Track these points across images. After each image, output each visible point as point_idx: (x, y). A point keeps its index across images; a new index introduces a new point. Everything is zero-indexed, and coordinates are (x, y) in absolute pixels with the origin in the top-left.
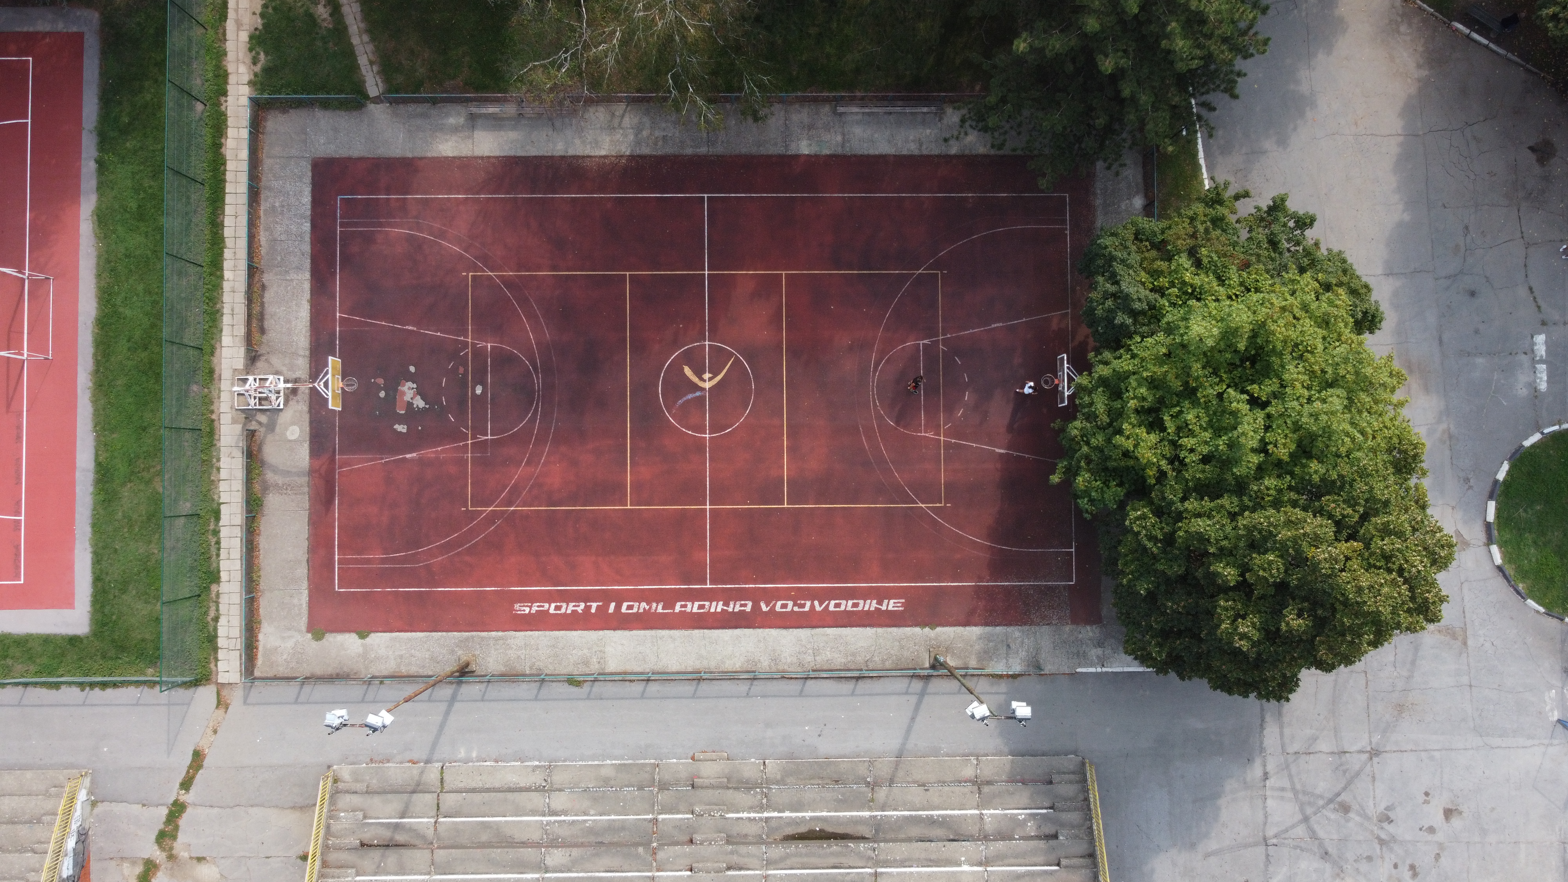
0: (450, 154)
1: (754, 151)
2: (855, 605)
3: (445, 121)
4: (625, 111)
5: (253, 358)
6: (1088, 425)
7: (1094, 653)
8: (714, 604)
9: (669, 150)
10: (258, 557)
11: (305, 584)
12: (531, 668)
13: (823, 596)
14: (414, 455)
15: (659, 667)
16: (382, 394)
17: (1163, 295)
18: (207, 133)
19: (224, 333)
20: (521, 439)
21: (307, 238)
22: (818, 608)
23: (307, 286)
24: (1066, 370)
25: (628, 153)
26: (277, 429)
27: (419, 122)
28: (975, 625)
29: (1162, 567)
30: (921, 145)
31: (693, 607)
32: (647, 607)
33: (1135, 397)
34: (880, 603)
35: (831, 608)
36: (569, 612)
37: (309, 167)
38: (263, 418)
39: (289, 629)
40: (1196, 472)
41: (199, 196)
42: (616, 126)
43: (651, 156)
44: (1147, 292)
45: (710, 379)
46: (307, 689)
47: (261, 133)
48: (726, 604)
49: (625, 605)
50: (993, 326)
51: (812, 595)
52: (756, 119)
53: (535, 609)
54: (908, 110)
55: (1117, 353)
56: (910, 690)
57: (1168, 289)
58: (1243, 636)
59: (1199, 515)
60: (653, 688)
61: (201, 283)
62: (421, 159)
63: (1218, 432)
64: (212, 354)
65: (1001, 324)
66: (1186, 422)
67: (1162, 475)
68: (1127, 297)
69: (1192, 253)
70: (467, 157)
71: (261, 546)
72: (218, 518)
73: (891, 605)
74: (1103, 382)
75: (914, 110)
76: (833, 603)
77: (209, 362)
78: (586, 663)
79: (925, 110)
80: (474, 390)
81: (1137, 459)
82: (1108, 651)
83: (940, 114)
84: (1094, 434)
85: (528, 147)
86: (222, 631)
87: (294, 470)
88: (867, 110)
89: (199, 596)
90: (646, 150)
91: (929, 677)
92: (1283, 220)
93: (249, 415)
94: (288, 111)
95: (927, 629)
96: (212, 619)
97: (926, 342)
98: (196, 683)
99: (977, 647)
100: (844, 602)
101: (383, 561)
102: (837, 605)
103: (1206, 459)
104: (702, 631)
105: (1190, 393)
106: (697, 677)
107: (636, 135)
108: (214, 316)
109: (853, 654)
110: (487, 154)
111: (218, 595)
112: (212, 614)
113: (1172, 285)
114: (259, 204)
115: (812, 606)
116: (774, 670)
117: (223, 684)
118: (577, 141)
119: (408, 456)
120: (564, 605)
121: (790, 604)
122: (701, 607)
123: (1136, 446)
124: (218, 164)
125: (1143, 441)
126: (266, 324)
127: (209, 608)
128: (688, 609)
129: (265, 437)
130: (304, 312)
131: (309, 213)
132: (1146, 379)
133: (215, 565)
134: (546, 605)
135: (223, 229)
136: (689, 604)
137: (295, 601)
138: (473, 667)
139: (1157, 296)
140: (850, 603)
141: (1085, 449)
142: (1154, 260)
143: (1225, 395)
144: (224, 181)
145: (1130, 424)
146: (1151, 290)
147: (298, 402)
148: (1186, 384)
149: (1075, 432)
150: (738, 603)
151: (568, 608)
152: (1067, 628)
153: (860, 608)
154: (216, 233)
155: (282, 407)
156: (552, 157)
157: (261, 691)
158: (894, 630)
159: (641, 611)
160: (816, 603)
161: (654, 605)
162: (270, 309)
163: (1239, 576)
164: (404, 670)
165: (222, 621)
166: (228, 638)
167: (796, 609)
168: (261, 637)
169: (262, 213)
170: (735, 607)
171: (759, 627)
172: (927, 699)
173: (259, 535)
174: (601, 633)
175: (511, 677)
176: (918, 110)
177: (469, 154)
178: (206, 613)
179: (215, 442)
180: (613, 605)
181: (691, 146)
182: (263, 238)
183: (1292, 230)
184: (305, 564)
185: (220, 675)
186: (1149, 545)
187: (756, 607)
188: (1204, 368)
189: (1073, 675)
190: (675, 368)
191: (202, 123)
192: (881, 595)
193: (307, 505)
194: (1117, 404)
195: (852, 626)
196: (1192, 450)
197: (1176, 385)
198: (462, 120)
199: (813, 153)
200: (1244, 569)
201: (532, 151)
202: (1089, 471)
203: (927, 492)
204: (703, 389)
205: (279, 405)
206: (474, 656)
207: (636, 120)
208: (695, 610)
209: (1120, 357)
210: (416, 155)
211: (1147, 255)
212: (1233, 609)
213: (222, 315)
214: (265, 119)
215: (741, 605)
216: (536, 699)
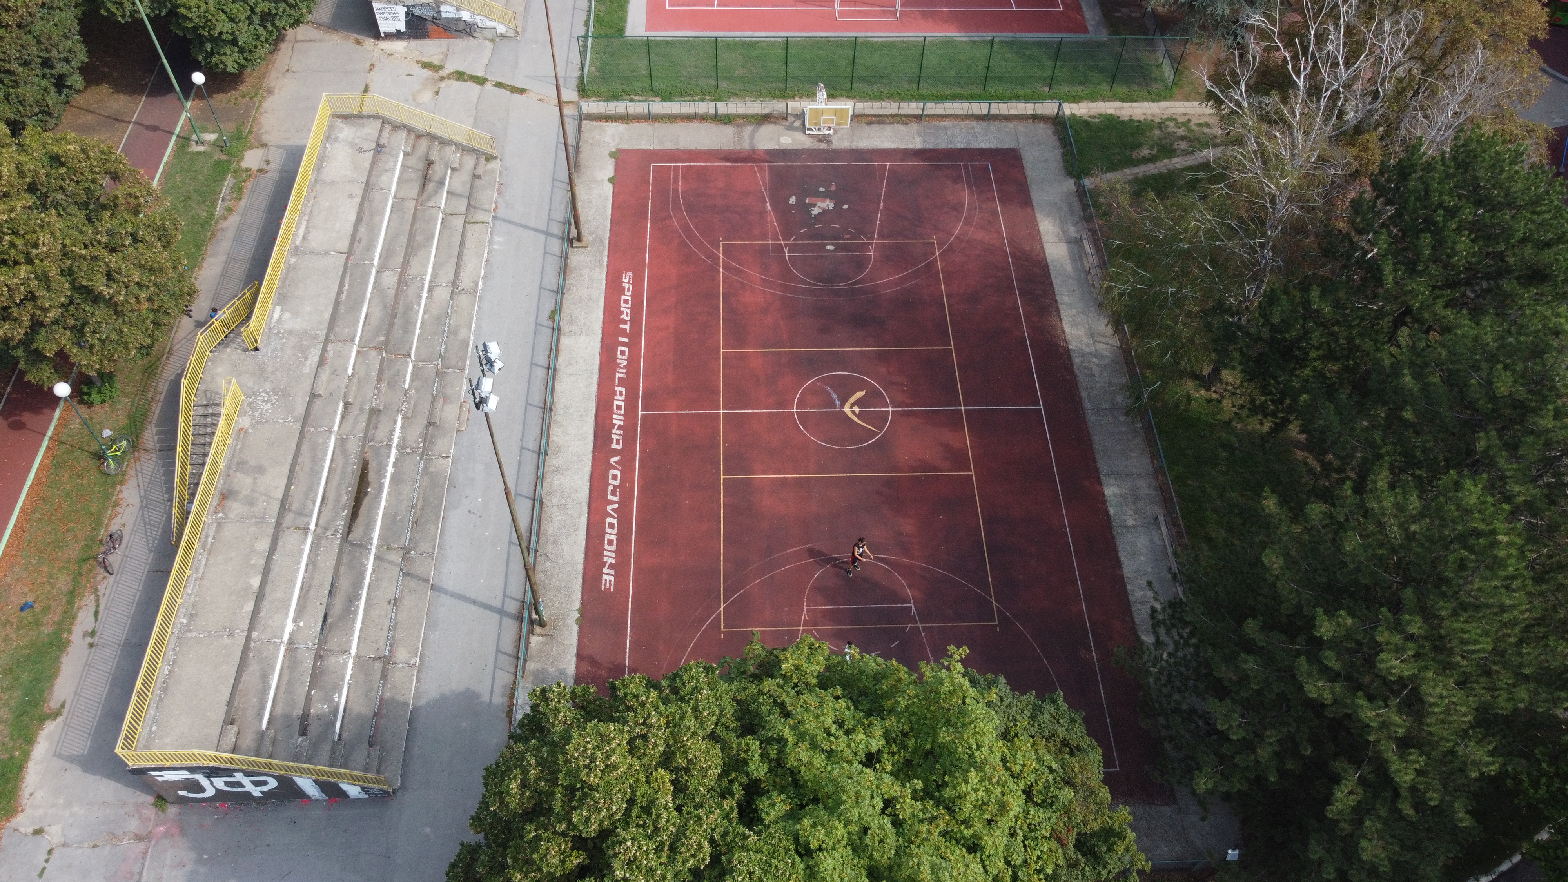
1: (1098, 447)
2: (610, 542)
4: (1113, 346)
8: (621, 418)
9: (1082, 379)
10: (682, 121)
11: (658, 148)
12: (571, 284)
13: (623, 513)
14: (769, 209)
15: (560, 375)
16: (822, 189)
18: (1027, 92)
19: (866, 103)
20: (786, 275)
21: (951, 147)
22: (609, 508)
23: (911, 146)
25: (1071, 345)
26: (788, 131)
27: (1066, 211)
28: (577, 668)
31: (619, 401)
32: (621, 366)
34: (611, 566)
36: (622, 309)
37: (1011, 147)
38: (797, 124)
39: (620, 139)
41: (973, 88)
42: (1096, 339)
43: (1072, 364)
45: (854, 412)
47: (1033, 121)
48: (620, 428)
49: (626, 349)
51: (625, 503)
53: (627, 286)
56: (507, 600)
60: (541, 372)
61: (905, 89)
62: (1033, 211)
64: (848, 97)
70: (1041, 240)
71: (691, 123)
72: (714, 100)
73: (608, 578)
76: (615, 521)
77: (842, 96)
80: (830, 244)
85: (1060, 278)
86: (621, 103)
87: (755, 141)
89: (652, 89)
90: (1077, 360)
91: (520, 617)
93: (800, 116)
94: (1055, 136)
95: (576, 615)
96: (632, 98)
97: (913, 609)
98: (583, 90)
99: (551, 669)
100: (615, 532)
101: (676, 191)
102: (611, 526)
107: (1090, 353)
108: (879, 97)
109: (555, 542)
110: (1047, 251)
111: (652, 101)
112: (636, 98)
114: (974, 120)
115: (613, 502)
116: (546, 469)
117: (579, 104)
118: (1073, 311)
119: (768, 205)
120: (629, 306)
121: (617, 483)
122: (619, 407)
126: (876, 125)
127: (642, 96)
128: (617, 397)
129: (781, 125)
130: (888, 144)
131: (973, 147)
133: (676, 99)
134: (629, 293)
135: (950, 101)
136: (622, 398)
137: (644, 142)
138: (576, 246)
140: (614, 538)
147: (812, 143)
150: (620, 438)
151: (626, 310)
153: (607, 547)
154: (946, 98)
155: (807, 133)
156: (1054, 293)
158: (580, 581)
159: (619, 361)
160: (616, 506)
161: (624, 371)
165: (630, 104)
166: (616, 107)
167: (611, 488)
168: (615, 124)
170: (617, 435)
171: (593, 456)
172: (495, 617)
173: (700, 122)
174: (600, 332)
175: (564, 270)
177: (1045, 241)
178: (637, 95)
179: (776, 99)
180: (626, 340)
181: (1089, 396)
182: (946, 123)
184: (674, 147)
185: (586, 102)
187: (616, 452)
190: (863, 384)
191: (1033, 90)
192: (620, 568)
193: (725, 148)
195: (587, 540)
198: (1074, 235)
199: (1108, 498)
201: (1056, 281)
203: (738, 613)
204: (842, 406)
205: (809, 129)
206: (587, 247)
207: (1105, 353)
208: (616, 402)
210: (1036, 208)
213: (880, 101)
214: (1046, 123)
215: (618, 440)
216: (541, 289)
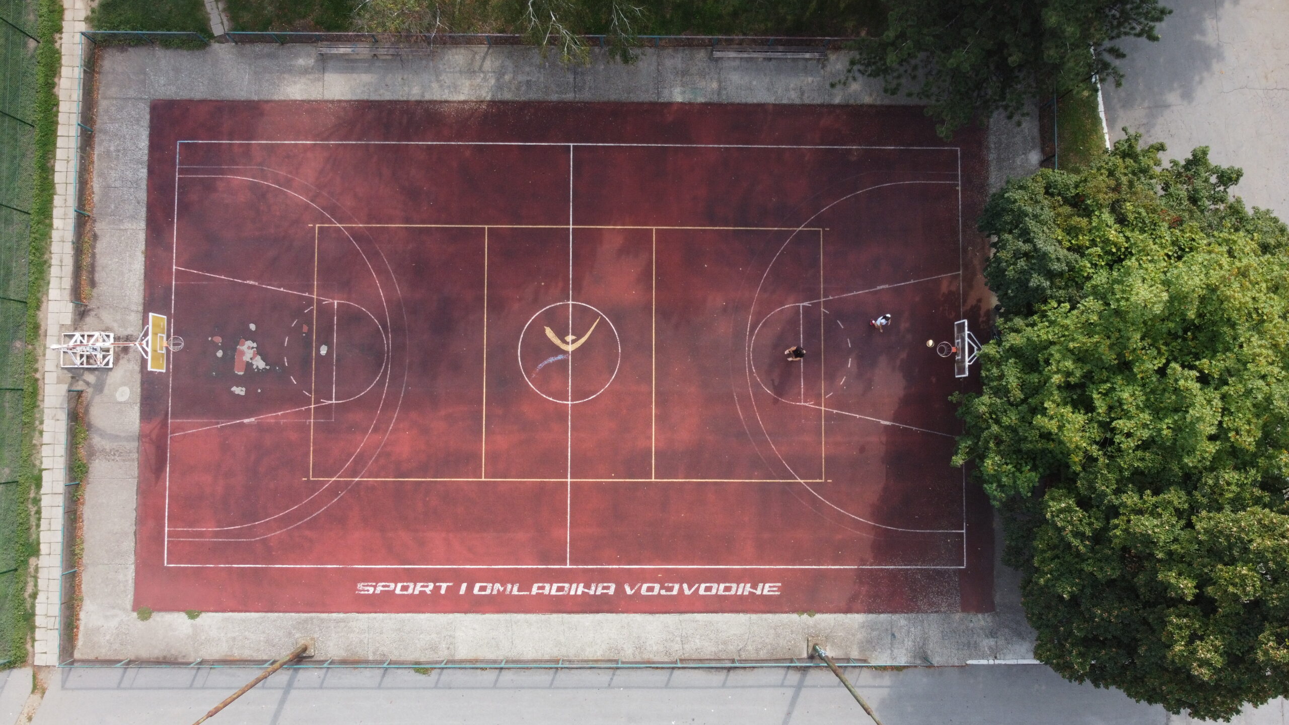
0: (298, 97)
1: (624, 97)
2: (727, 589)
3: (293, 63)
4: (487, 53)
5: (82, 313)
6: (998, 401)
7: (987, 643)
8: (574, 586)
9: (533, 96)
10: (81, 528)
11: (132, 559)
12: (374, 653)
13: (693, 578)
14: (253, 419)
15: (513, 654)
16: (220, 354)
17: (1082, 255)
18: (39, 72)
19: (51, 286)
20: (368, 404)
21: (144, 185)
22: (687, 592)
23: (142, 236)
24: (967, 339)
25: (488, 98)
26: (106, 391)
27: (266, 62)
28: (858, 612)
29: (1090, 569)
30: (802, 94)
31: (551, 589)
32: (502, 589)
33: (1058, 372)
34: (754, 587)
35: (702, 592)
36: (416, 592)
37: (148, 110)
38: (91, 378)
39: (114, 608)
40: (1131, 460)
41: (29, 138)
42: (476, 69)
43: (513, 102)
44: (1065, 251)
45: (573, 342)
46: (131, 672)
47: (98, 73)
48: (588, 586)
49: (477, 585)
50: (879, 288)
51: (681, 577)
52: (626, 59)
53: (379, 589)
54: (789, 56)
55: (1030, 320)
56: (787, 683)
57: (1088, 248)
58: (1204, 663)
59: (1140, 512)
60: (507, 676)
61: (27, 232)
62: (267, 102)
63: (1158, 413)
64: (38, 308)
65: (887, 286)
66: (1120, 402)
67: (1090, 460)
68: (1045, 256)
69: (1115, 208)
70: (316, 101)
71: (85, 517)
72: (39, 486)
73: (767, 589)
74: (1014, 352)
75: (796, 56)
76: (703, 586)
77: (35, 316)
78: (434, 648)
79: (807, 56)
80: (318, 350)
81: (1061, 442)
82: (1001, 642)
83: (823, 62)
84: (1005, 411)
85: (382, 91)
86: (40, 609)
87: (123, 434)
88: (745, 55)
89: (16, 570)
90: (508, 96)
91: (805, 669)
92: (1204, 175)
93: (75, 374)
94: (127, 50)
95: (805, 616)
96: (30, 596)
97: (806, 304)
98: (10, 665)
99: (859, 636)
100: (715, 586)
101: (216, 534)
102: (708, 589)
103: (1145, 445)
104: (560, 615)
105: (1124, 367)
106: (554, 666)
107: (498, 80)
108: (41, 267)
109: (725, 643)
110: (337, 98)
111: (37, 569)
112: (30, 589)
113: (1093, 243)
114: (92, 149)
115: (681, 589)
116: (638, 659)
117: (39, 667)
118: (435, 85)
119: (246, 421)
120: (411, 585)
121: (657, 586)
122: (560, 589)
123: (1061, 428)
124: (50, 105)
125: (1069, 422)
126: (97, 277)
127: (26, 583)
128: (546, 592)
129: (92, 398)
130: (137, 265)
131: (146, 158)
132: (1071, 351)
133: (34, 536)
134: (392, 585)
135: (53, 174)
136: (547, 586)
137: (121, 577)
138: (311, 652)
139: (1077, 256)
140: (722, 586)
141: (995, 428)
142: (1070, 216)
143: (1169, 371)
144: (57, 123)
145: (1054, 402)
146: (1069, 249)
147: (129, 360)
148: (1120, 356)
149: (983, 409)
150: (600, 586)
151: (416, 588)
152: (957, 616)
153: (733, 592)
154: (46, 179)
155: (111, 365)
156: (407, 102)
157: (79, 675)
158: (770, 617)
159: (495, 592)
160: (685, 586)
161: (509, 586)
162: (101, 260)
163: (1195, 587)
164: (237, 654)
165: (41, 598)
166: (47, 616)
167: (663, 592)
168: (82, 615)
169: (95, 158)
170: (597, 590)
171: (623, 612)
172: (804, 692)
173: (83, 504)
174: (451, 616)
175: (352, 663)
176: (800, 56)
177: (319, 97)
178: (23, 589)
179: (39, 403)
180: (464, 586)
181: (557, 92)
182: (96, 184)
183: (1214, 186)
184: (132, 537)
185: (37, 657)
186: (1076, 542)
187: (620, 590)
188: (1142, 339)
189: (964, 668)
190: (537, 330)
191: (34, 61)
192: (756, 579)
193: (136, 472)
194: (1034, 378)
195: (723, 612)
196: (1129, 435)
197: (1110, 357)
198: (311, 62)
199: (686, 100)
200: (1203, 582)
201: (387, 96)
202: (998, 452)
203: (807, 466)
204: (565, 352)
205: (107, 364)
206: (312, 639)
207: (497, 63)
208: (553, 592)
209: (1033, 325)
210: (262, 97)
211: (1060, 210)
212: (1188, 627)
213: (50, 266)
214: (102, 58)
215: (604, 588)
216: (379, 687)
